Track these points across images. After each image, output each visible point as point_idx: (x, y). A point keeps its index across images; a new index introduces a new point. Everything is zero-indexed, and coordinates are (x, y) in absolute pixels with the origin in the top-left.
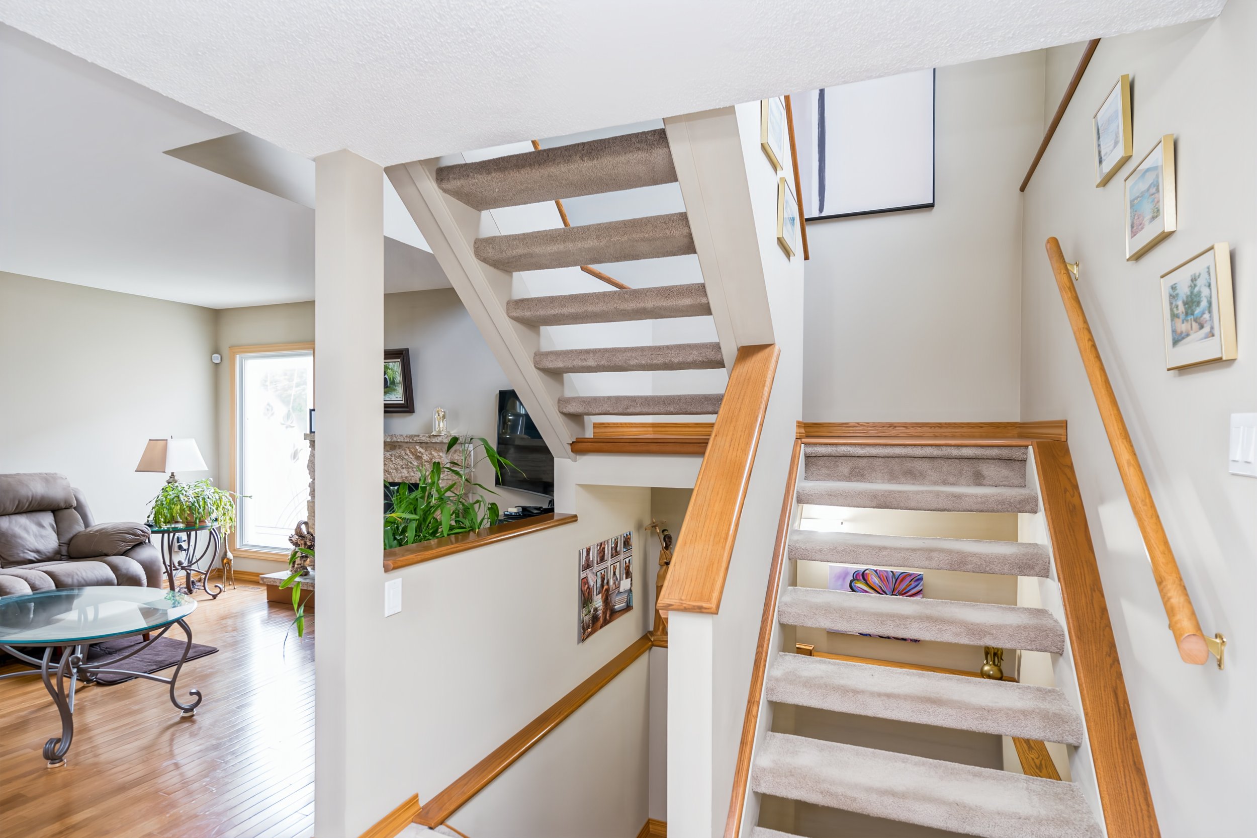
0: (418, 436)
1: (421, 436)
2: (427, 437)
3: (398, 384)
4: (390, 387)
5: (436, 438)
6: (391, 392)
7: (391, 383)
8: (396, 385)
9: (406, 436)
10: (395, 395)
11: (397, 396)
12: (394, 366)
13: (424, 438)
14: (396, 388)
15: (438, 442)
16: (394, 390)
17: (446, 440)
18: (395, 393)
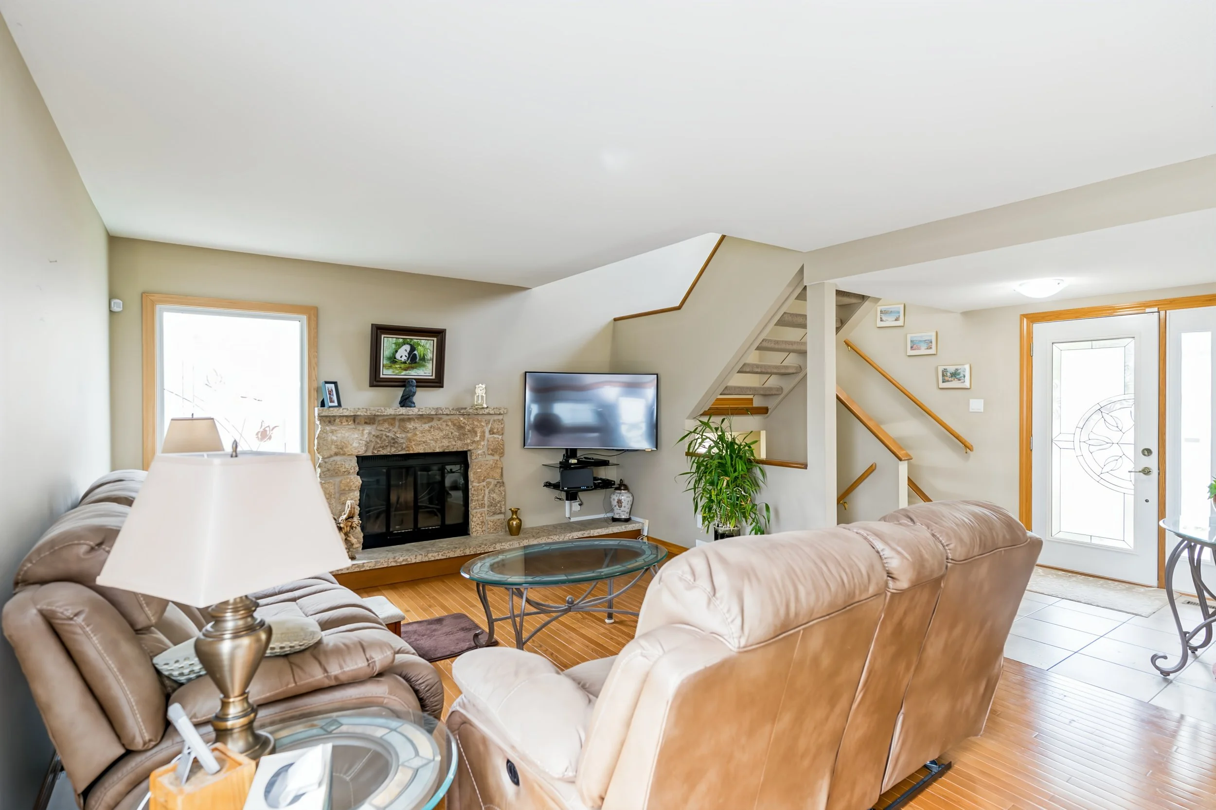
0: (465, 409)
1: (468, 409)
2: (474, 410)
3: (428, 360)
4: (418, 363)
5: (483, 410)
6: (420, 367)
7: (420, 359)
8: (426, 361)
9: (453, 409)
10: (423, 370)
11: (426, 372)
12: (426, 343)
13: (471, 411)
14: (426, 364)
15: (485, 413)
16: (424, 366)
17: (493, 411)
18: (424, 369)
